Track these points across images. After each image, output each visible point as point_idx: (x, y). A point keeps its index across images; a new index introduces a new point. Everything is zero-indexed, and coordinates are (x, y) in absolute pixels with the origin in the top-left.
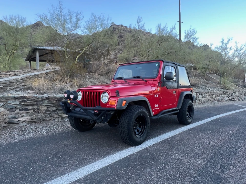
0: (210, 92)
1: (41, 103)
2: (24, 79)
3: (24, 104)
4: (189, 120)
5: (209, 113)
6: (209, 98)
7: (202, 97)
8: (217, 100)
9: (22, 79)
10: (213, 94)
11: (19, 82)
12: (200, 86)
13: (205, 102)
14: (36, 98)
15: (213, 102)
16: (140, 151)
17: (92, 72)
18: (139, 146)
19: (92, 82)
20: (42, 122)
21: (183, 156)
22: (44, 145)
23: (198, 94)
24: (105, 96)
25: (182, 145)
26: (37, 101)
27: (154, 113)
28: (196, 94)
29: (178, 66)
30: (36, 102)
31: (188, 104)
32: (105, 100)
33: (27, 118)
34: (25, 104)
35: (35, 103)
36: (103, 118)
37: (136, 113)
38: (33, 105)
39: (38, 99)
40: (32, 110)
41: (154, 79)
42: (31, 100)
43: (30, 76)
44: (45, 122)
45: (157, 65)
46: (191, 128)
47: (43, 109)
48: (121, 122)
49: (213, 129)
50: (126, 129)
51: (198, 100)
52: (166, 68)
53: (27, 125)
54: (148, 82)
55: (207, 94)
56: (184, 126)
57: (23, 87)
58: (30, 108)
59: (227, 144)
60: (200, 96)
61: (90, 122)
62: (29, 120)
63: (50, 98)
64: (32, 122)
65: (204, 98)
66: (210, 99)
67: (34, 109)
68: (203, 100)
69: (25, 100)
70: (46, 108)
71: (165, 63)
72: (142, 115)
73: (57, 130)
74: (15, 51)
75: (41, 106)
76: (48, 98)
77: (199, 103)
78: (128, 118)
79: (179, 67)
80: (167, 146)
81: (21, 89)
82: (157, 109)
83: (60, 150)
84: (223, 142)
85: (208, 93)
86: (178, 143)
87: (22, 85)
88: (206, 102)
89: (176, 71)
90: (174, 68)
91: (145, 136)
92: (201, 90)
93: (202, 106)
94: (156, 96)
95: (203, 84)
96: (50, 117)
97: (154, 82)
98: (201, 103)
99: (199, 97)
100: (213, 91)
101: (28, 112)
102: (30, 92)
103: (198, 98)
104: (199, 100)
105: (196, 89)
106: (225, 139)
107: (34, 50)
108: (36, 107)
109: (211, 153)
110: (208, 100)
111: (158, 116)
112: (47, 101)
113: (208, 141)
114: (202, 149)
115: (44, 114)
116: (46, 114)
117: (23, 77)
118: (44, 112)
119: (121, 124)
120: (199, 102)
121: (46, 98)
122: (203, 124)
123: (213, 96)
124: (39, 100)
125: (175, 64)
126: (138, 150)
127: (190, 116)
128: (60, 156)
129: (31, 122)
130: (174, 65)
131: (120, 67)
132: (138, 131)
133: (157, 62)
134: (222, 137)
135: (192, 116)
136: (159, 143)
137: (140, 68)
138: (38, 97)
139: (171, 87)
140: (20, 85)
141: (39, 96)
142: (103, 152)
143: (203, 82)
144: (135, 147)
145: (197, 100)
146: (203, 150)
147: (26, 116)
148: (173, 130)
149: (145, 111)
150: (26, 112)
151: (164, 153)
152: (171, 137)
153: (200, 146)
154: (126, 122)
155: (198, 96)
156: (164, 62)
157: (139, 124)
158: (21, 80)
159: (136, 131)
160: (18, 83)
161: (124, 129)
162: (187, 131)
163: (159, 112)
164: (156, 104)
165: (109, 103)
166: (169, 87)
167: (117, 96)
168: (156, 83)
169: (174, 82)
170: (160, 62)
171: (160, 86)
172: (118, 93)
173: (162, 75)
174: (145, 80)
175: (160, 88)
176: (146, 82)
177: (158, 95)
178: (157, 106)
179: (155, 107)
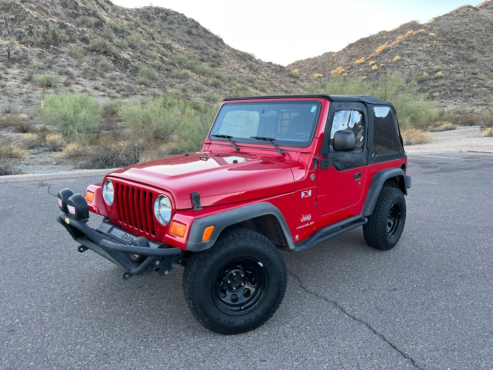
27: (299, 237)
29: (371, 106)
31: (391, 201)
36: (158, 263)
41: (304, 150)
45: (314, 109)
52: (338, 117)
54: (287, 156)
71: (335, 105)
82: (307, 225)
89: (367, 121)
90: (361, 112)
94: (306, 194)
97: (302, 159)
111: (308, 244)
130: (360, 106)
131: (225, 107)
133: (313, 103)
137: (274, 113)
139: (349, 165)
163: (314, 233)
164: (306, 214)
165: (172, 230)
166: (344, 167)
167: (193, 208)
168: (307, 160)
169: (359, 152)
170: (322, 100)
171: (318, 167)
172: (197, 199)
173: (325, 137)
174: (282, 150)
175: (316, 173)
176: (284, 154)
177: (310, 191)
178: (308, 218)
179: (302, 221)
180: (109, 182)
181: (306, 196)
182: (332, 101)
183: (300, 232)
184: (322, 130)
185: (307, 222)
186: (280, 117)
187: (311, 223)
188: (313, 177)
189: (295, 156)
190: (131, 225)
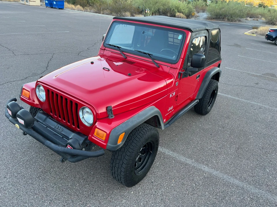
24: (87, 113)
27: (166, 120)
36: (84, 149)
45: (180, 37)
71: (194, 34)
89: (207, 41)
90: (205, 37)
97: (171, 71)
111: (170, 123)
125: (207, 30)
131: (115, 24)
133: (181, 33)
164: (171, 106)
165: (95, 134)
167: (108, 117)
168: (175, 73)
170: (186, 31)
171: (181, 77)
172: (111, 111)
174: (157, 63)
175: (179, 81)
176: (159, 67)
177: (175, 92)
178: (172, 108)
179: (168, 111)
180: (40, 86)
181: (172, 96)
182: (192, 32)
183: (166, 117)
187: (172, 111)
188: (177, 84)
189: (166, 69)
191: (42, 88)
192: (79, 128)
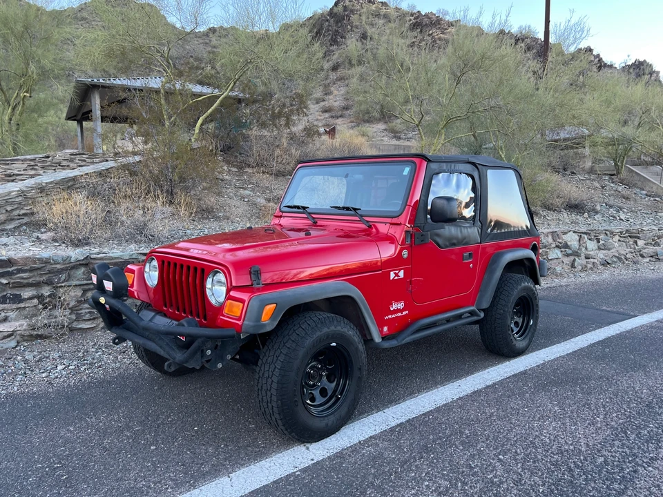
0: (627, 231)
1: (63, 278)
2: (29, 195)
3: (9, 283)
4: (520, 343)
5: (603, 310)
6: (624, 250)
7: (599, 248)
8: (652, 256)
9: (22, 193)
10: (639, 238)
11: (12, 203)
12: (598, 208)
13: (606, 264)
14: (47, 261)
15: (635, 263)
16: (318, 463)
17: (249, 166)
18: (323, 442)
19: (246, 200)
20: (66, 335)
21: (447, 489)
22: (36, 425)
23: (586, 236)
24: (219, 282)
25: (463, 443)
26: (50, 272)
27: (389, 329)
28: (578, 238)
29: (484, 168)
30: (47, 276)
31: (516, 292)
32: (219, 297)
33: (17, 324)
34: (12, 281)
35: (45, 278)
36: (209, 352)
37: (309, 342)
38: (37, 285)
39: (54, 266)
40: (35, 301)
41: (395, 221)
42: (31, 270)
43: (51, 183)
44: (77, 334)
45: (407, 170)
46: (522, 369)
47: (71, 295)
48: (262, 369)
49: (589, 379)
50: (274, 392)
51: (583, 256)
52: (438, 182)
53: (18, 348)
54: (374, 230)
55: (617, 238)
56: (498, 364)
57: (26, 220)
58: (26, 293)
59: (612, 446)
60: (592, 245)
61: (166, 368)
62: (25, 330)
63: (93, 261)
64: (33, 337)
65: (605, 249)
66: (624, 253)
67: (40, 298)
68: (602, 256)
69: (10, 269)
70: (79, 292)
71: (434, 166)
72: (334, 344)
73: (100, 367)
74: (27, 92)
75: (62, 286)
76: (86, 263)
77: (584, 269)
78: (282, 358)
79: (490, 173)
80: (411, 444)
81: (21, 225)
82: (400, 314)
83: (75, 448)
84: (600, 437)
85: (621, 233)
86: (450, 436)
87: (23, 212)
88: (608, 264)
89: (479, 187)
90: (473, 179)
91: (343, 411)
92: (598, 223)
93: (594, 277)
94: (397, 275)
95: (611, 201)
96: (94, 319)
97: (394, 231)
98: (591, 269)
99: (586, 249)
100: (638, 227)
101: (22, 305)
102: (43, 237)
103: (583, 249)
104: (587, 258)
105: (580, 218)
106: (613, 423)
107: (86, 91)
108: (46, 291)
109: (543, 485)
110: (618, 257)
111: (400, 339)
112: (83, 269)
113: (554, 429)
114: (520, 465)
115: (72, 310)
116: (81, 309)
117: (25, 189)
118: (72, 304)
119: (261, 374)
120: (587, 262)
121: (78, 263)
122: (563, 357)
123: (636, 242)
124: (56, 270)
125: (473, 164)
126: (312, 460)
127: (524, 330)
128: (63, 476)
129: (31, 335)
130: (469, 168)
131: (301, 171)
132: (323, 392)
133: (407, 163)
134: (606, 414)
135: (532, 330)
136: (392, 430)
137: (359, 177)
138: (53, 260)
139: (455, 241)
140: (17, 212)
141: (55, 258)
142: (202, 464)
143: (612, 195)
144: (308, 445)
145: (578, 255)
146: (520, 470)
147: (16, 320)
148: (459, 377)
149: (345, 330)
150: (14, 306)
151: (391, 475)
152: (438, 410)
153: (516, 452)
154: (277, 370)
155: (584, 245)
156: (429, 161)
157: (328, 370)
158: (20, 199)
159: (316, 393)
160: (9, 208)
161: (269, 393)
162: (501, 383)
163: (408, 326)
164: (397, 301)
165: (226, 311)
166: (448, 244)
167: (252, 285)
168: (398, 233)
169: (468, 225)
170: (416, 160)
171: (411, 241)
172: (258, 273)
173: (422, 205)
174: (368, 221)
175: (410, 248)
176: (370, 227)
177: (402, 271)
178: (401, 305)
179: (392, 309)
180: (153, 259)
181: (396, 278)
182: (430, 161)
183: (389, 322)
184: (417, 197)
185: (398, 311)
186: (374, 185)
187: (404, 313)
188: (405, 254)
189: (383, 229)
190: (178, 311)
191: (155, 263)
192: (205, 320)
